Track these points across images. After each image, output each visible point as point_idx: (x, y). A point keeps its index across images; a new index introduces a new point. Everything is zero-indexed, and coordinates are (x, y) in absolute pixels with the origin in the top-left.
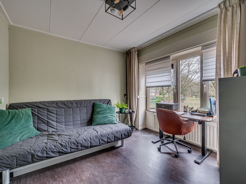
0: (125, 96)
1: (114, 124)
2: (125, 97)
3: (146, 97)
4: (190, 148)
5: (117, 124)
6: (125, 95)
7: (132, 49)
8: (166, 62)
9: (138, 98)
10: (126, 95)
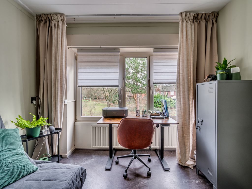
0: (34, 102)
1: (30, 173)
2: (32, 102)
3: (74, 101)
4: (150, 156)
5: (37, 169)
6: (32, 99)
7: (56, 14)
8: (112, 55)
9: (66, 103)
10: (35, 99)
